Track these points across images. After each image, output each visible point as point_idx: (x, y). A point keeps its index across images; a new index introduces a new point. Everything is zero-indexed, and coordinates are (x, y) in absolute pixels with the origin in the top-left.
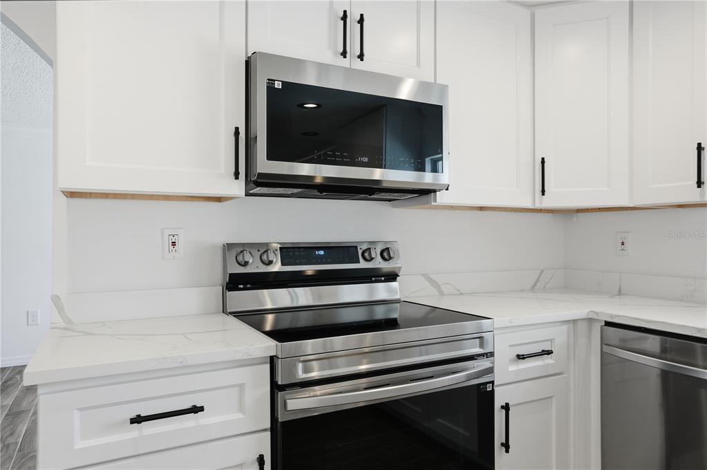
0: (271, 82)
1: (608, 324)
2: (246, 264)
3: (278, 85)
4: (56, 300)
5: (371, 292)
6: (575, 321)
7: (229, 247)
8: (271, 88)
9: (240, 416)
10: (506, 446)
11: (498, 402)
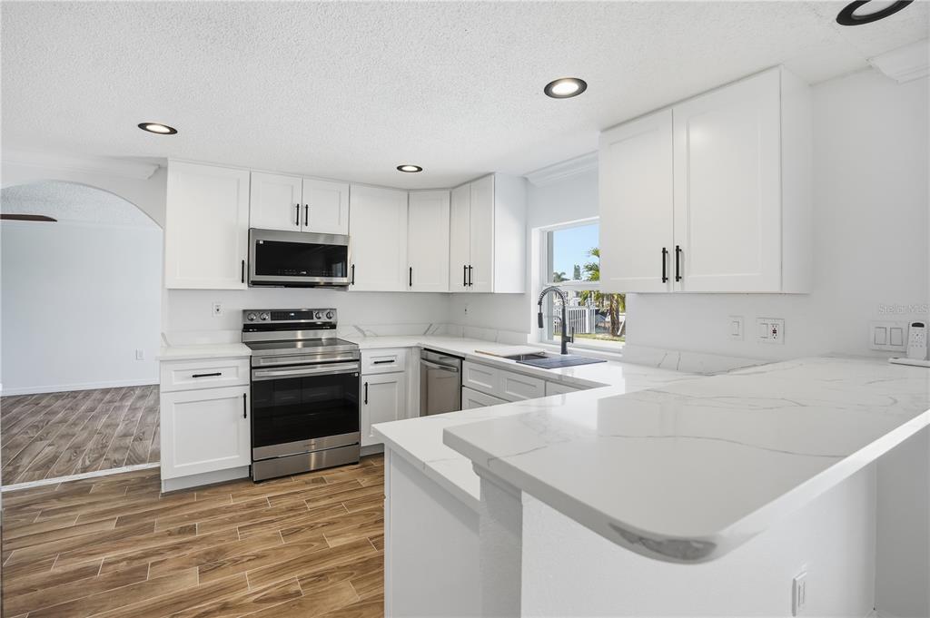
0: (258, 241)
1: (425, 349)
2: (252, 320)
3: (261, 242)
4: (163, 334)
5: (316, 334)
6: (411, 347)
7: (244, 311)
8: (258, 244)
9: (236, 378)
10: (366, 402)
11: (363, 383)
